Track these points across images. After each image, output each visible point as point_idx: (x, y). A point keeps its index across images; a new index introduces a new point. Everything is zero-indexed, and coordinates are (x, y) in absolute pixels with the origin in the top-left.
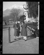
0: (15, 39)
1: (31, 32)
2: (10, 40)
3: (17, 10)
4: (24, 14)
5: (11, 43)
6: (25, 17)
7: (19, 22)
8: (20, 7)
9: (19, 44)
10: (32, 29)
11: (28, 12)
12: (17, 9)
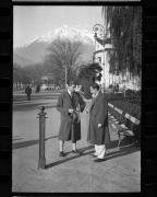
0: (63, 154)
1: (123, 126)
2: (42, 156)
3: (69, 43)
4: (97, 61)
5: (46, 167)
6: (100, 69)
7: (78, 89)
8: (83, 35)
9: (78, 172)
10: (127, 116)
11: (112, 52)
12: (72, 41)
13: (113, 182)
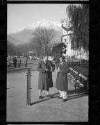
1: (78, 81)
2: (29, 99)
3: (46, 31)
4: (64, 41)
6: (65, 47)
7: (50, 59)
9: (50, 107)
10: (80, 75)
11: (73, 36)
13: (70, 113)
